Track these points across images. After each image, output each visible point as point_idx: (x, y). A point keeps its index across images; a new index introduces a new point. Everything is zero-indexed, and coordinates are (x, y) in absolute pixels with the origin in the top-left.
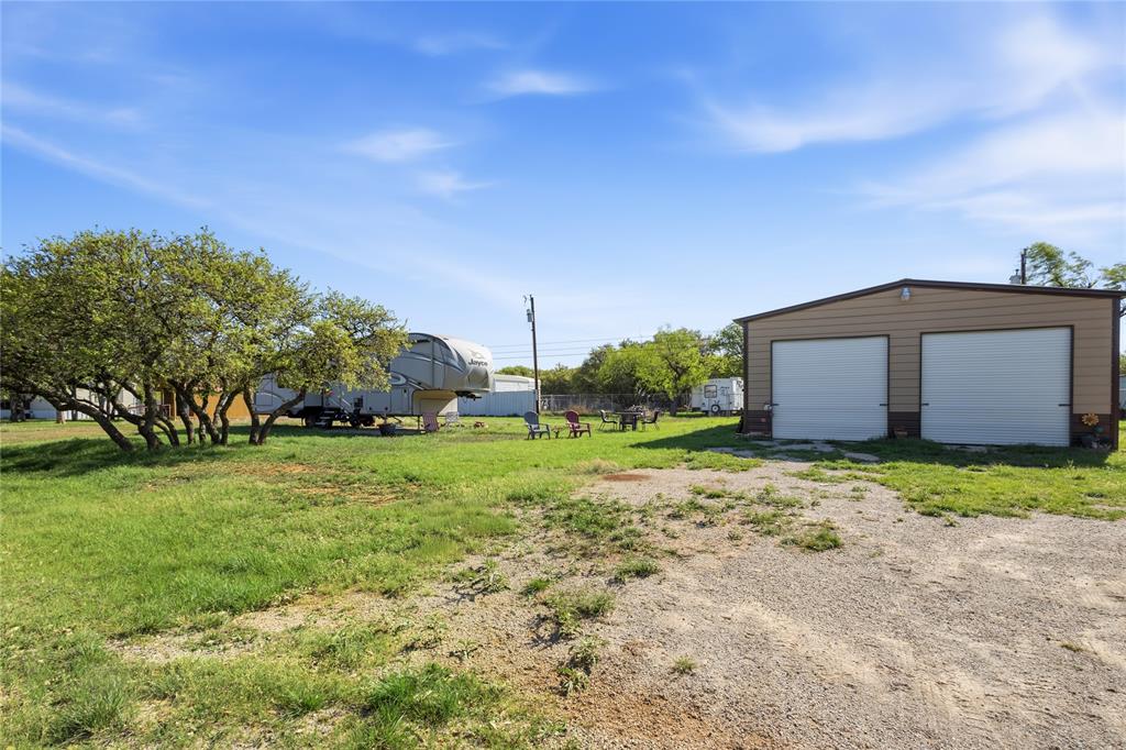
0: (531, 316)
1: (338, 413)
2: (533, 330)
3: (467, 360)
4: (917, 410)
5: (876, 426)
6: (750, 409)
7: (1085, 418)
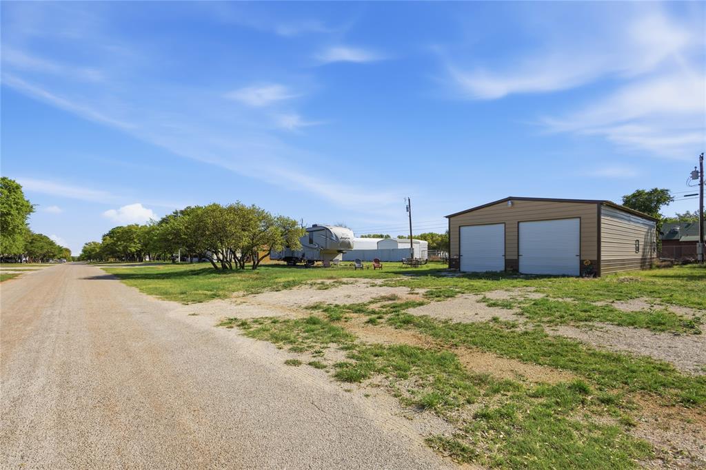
0: (408, 209)
1: (298, 260)
2: (410, 216)
3: (339, 237)
4: (516, 258)
5: (500, 266)
6: (452, 257)
7: (585, 262)
